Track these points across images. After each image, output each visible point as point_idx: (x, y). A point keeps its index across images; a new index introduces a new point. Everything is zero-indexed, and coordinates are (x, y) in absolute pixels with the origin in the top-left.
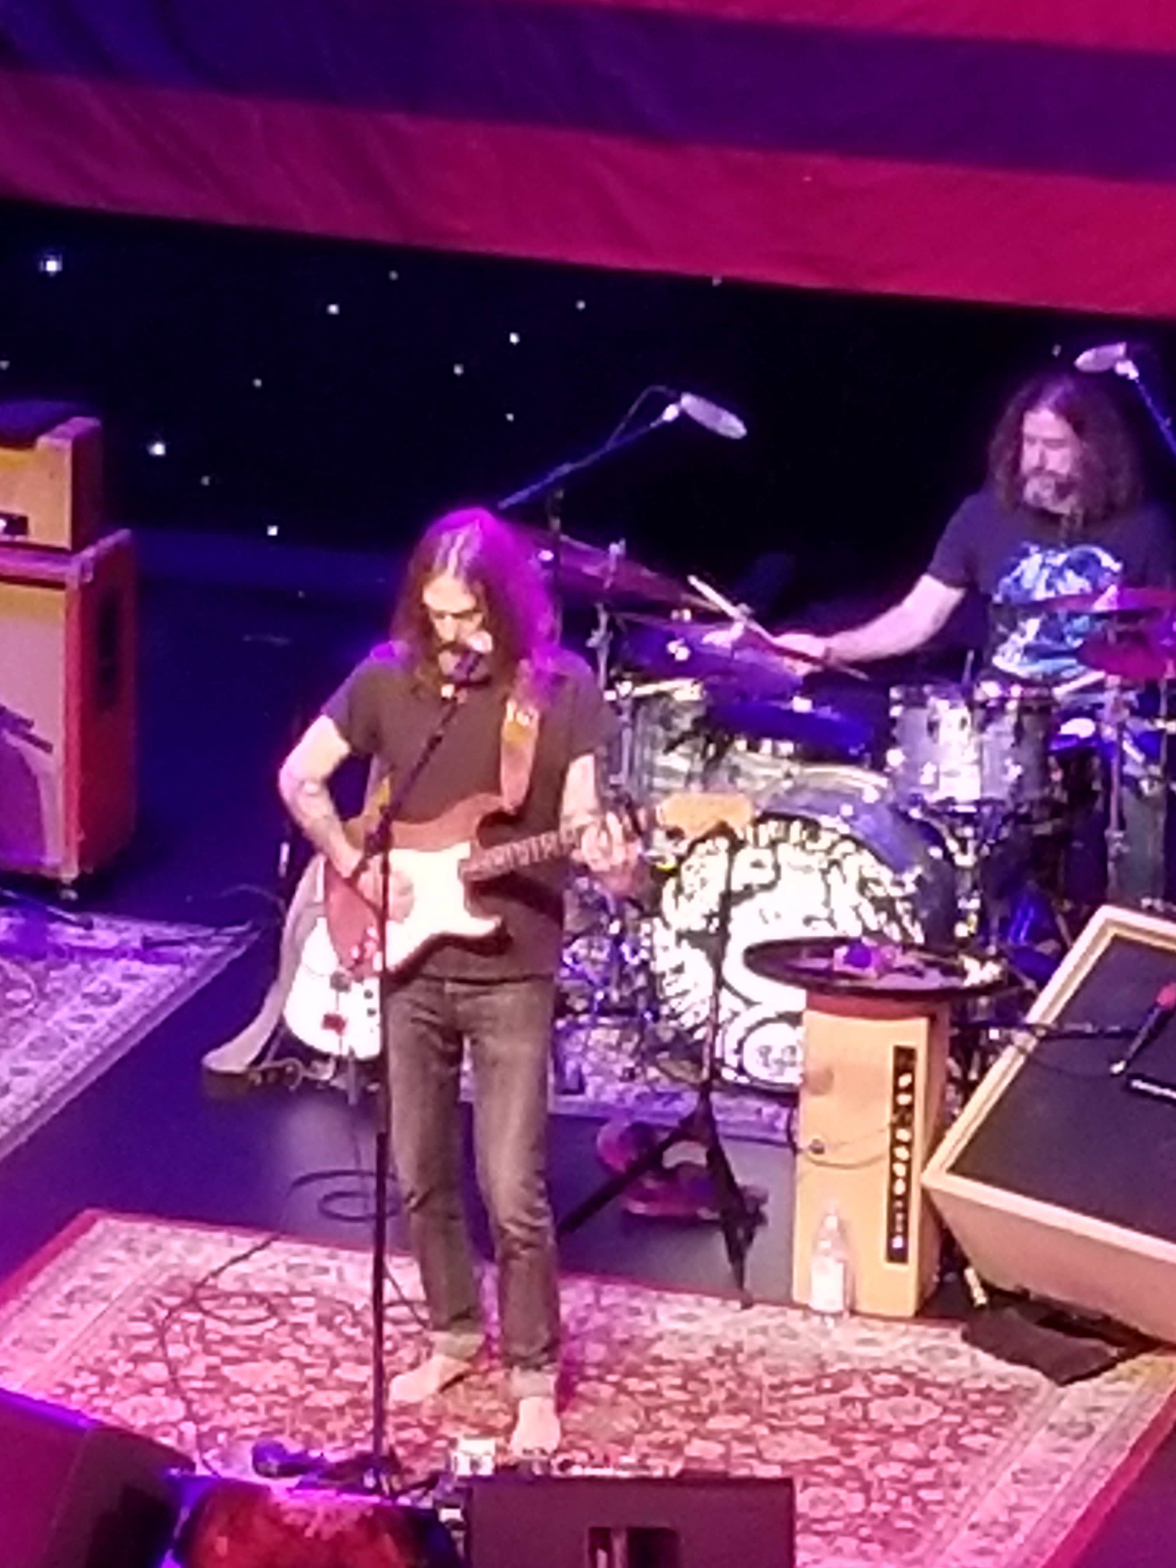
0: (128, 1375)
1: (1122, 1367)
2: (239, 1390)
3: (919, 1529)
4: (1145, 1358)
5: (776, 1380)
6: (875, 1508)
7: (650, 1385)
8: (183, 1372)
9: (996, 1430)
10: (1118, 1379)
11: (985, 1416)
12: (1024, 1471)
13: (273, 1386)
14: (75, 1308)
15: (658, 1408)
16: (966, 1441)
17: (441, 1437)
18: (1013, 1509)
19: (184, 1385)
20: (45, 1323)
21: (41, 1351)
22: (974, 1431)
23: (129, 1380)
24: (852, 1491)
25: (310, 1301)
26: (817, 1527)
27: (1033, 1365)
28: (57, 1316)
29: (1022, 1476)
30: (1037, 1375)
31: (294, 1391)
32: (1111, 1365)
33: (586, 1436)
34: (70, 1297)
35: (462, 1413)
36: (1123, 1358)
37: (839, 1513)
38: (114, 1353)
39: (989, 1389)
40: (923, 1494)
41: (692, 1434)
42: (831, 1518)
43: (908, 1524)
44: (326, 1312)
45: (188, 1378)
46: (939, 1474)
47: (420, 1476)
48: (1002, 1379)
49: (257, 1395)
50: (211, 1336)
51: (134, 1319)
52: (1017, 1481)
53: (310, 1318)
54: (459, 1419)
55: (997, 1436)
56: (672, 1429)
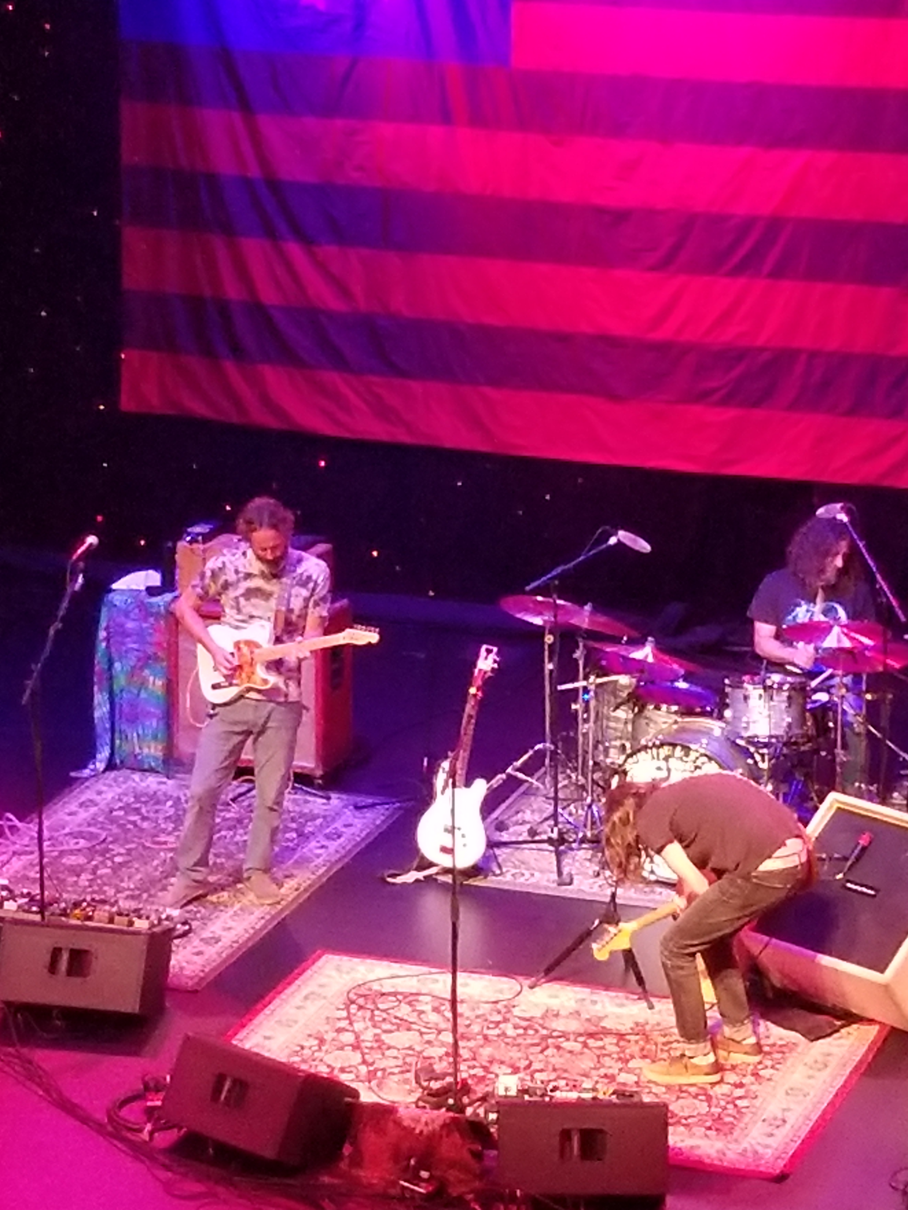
0: (333, 1040)
1: (843, 1031)
2: (389, 1048)
3: (735, 1123)
4: (855, 1026)
5: (664, 1040)
6: (713, 1110)
7: (600, 1043)
8: (362, 1038)
9: (778, 1066)
10: (840, 1038)
11: (772, 1060)
12: (792, 1089)
13: (407, 1046)
14: (308, 1002)
15: (605, 1055)
16: (762, 1073)
17: (492, 1073)
18: (784, 1110)
19: (363, 1045)
20: (293, 1011)
21: (290, 1026)
22: (766, 1067)
23: (335, 1043)
24: (701, 1100)
25: (428, 999)
26: (684, 1121)
27: (796, 1031)
28: (299, 1008)
29: (789, 1092)
30: (798, 1035)
31: (418, 1048)
32: (837, 1031)
33: (565, 1071)
34: (306, 998)
35: (503, 1059)
36: (843, 1026)
37: (695, 1114)
38: (327, 1027)
39: (774, 1045)
40: (738, 1102)
41: (621, 1070)
42: (690, 1117)
43: (731, 1119)
44: (436, 1004)
45: (363, 1041)
46: (747, 1091)
47: (480, 1095)
48: (781, 1039)
49: (399, 1050)
50: (376, 1018)
51: (339, 1009)
52: (787, 1094)
53: (428, 1008)
54: (502, 1063)
55: (777, 1069)
56: (610, 1067)
